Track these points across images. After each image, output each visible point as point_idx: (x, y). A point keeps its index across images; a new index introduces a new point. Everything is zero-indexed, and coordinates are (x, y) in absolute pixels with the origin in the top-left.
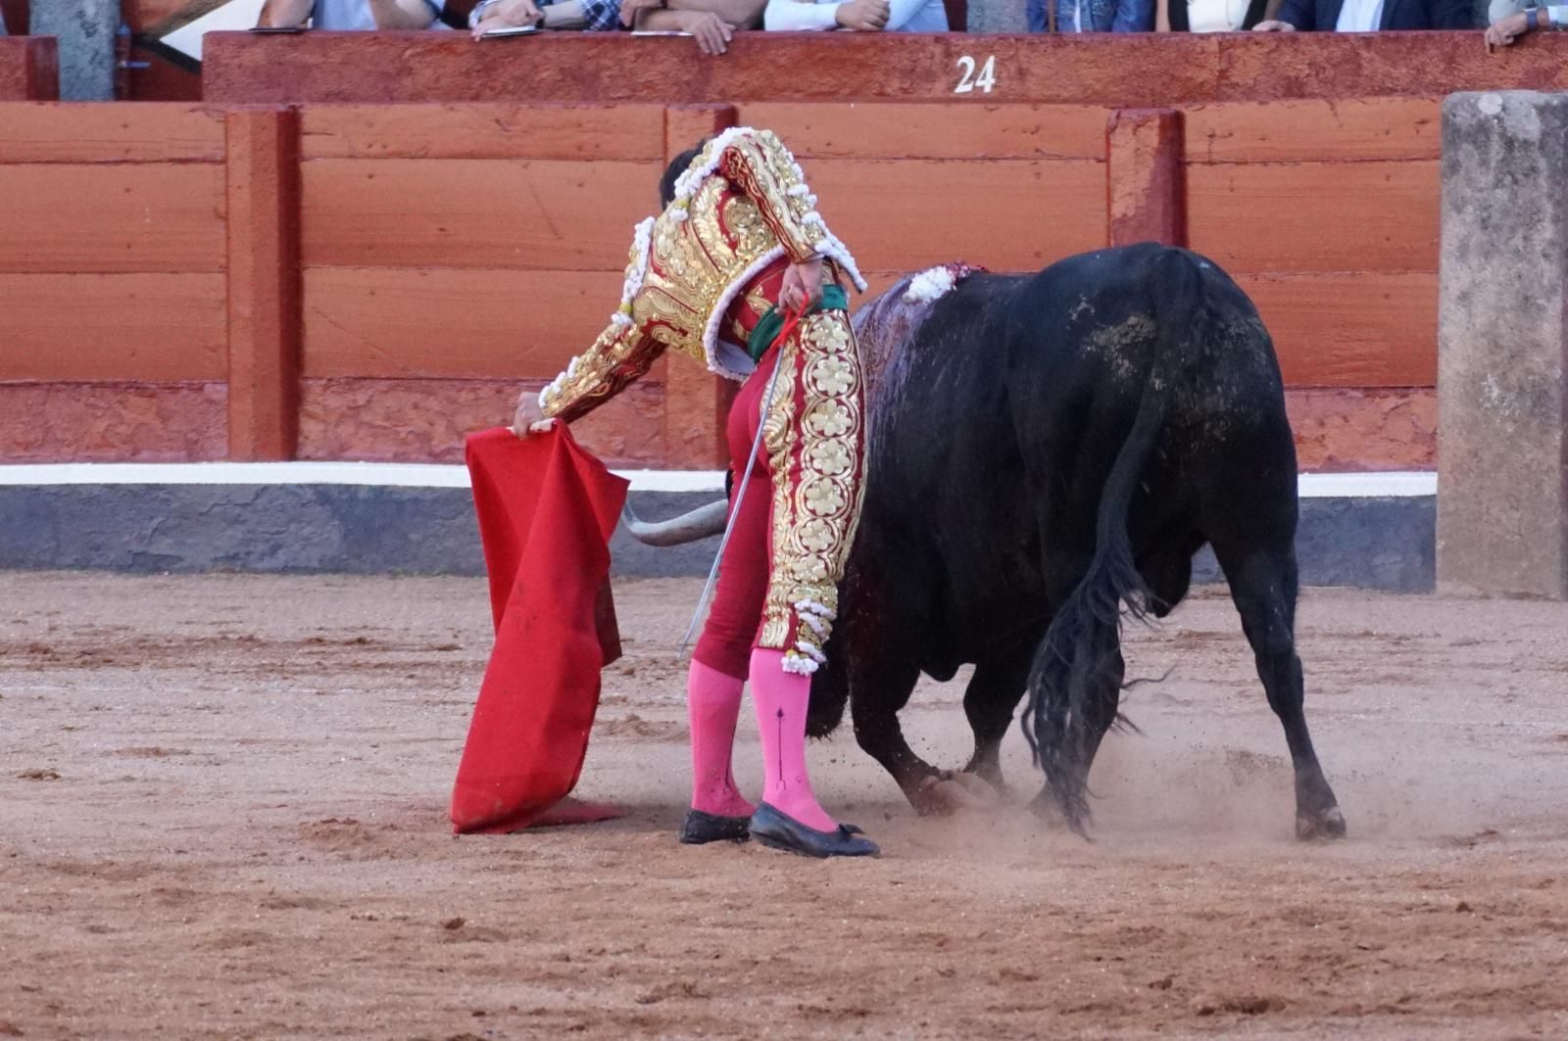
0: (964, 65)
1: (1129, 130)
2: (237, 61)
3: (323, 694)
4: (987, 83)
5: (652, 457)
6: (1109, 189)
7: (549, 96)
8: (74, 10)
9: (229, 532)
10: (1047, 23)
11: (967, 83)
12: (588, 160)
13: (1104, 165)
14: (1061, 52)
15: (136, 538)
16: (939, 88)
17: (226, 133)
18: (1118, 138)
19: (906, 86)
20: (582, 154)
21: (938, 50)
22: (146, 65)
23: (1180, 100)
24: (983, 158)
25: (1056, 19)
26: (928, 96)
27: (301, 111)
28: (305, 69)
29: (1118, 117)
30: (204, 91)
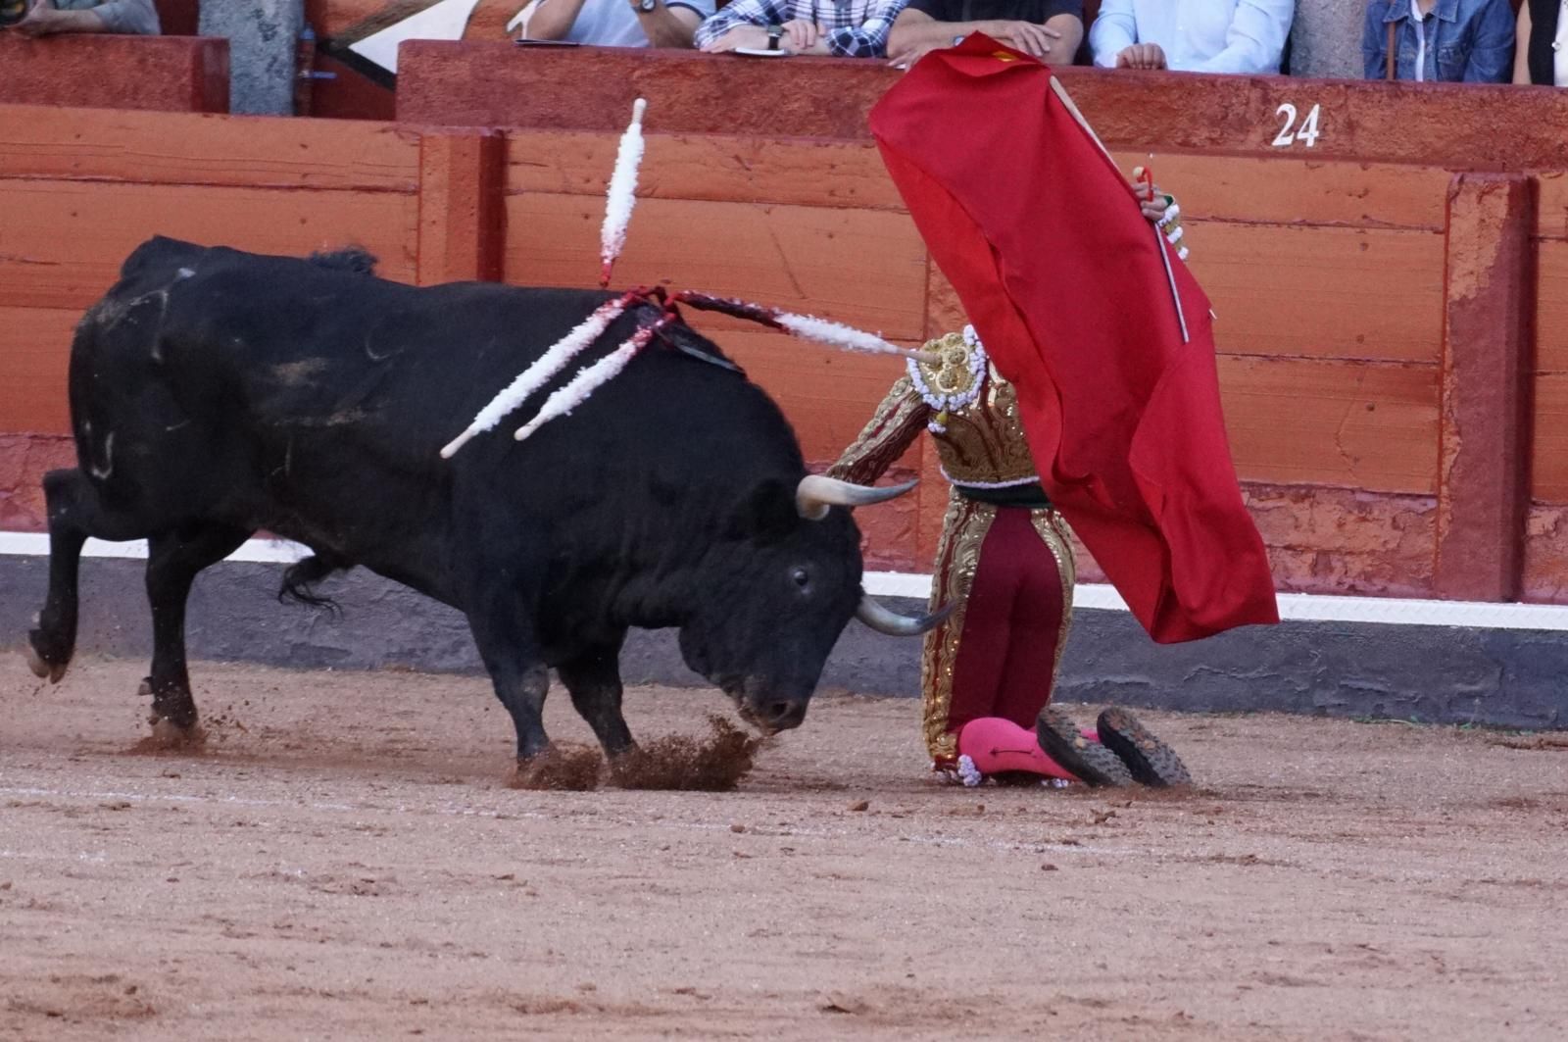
0: (1285, 113)
1: (1474, 197)
2: (437, 76)
3: (504, 818)
4: (1310, 136)
5: (900, 558)
6: (1447, 265)
7: (799, 129)
8: (248, 10)
9: (405, 624)
10: (1384, 65)
11: (1287, 135)
12: (840, 208)
13: (1443, 236)
14: (1398, 104)
15: (298, 625)
16: (1254, 139)
17: (421, 158)
18: (1460, 206)
19: (1214, 136)
20: (837, 199)
21: (1255, 94)
22: (331, 75)
23: (1535, 165)
24: (1303, 223)
25: (1396, 63)
26: (1241, 148)
27: (510, 137)
28: (516, 88)
29: (1461, 181)
30: (398, 110)
